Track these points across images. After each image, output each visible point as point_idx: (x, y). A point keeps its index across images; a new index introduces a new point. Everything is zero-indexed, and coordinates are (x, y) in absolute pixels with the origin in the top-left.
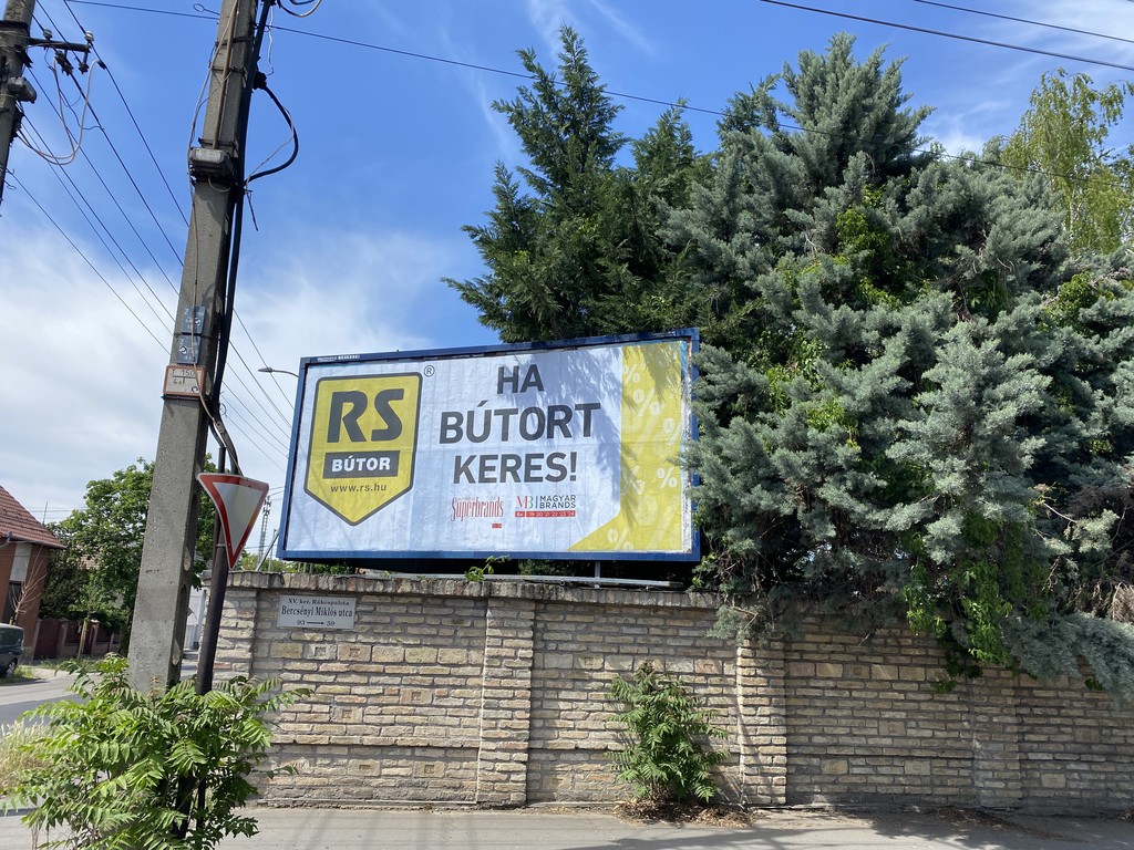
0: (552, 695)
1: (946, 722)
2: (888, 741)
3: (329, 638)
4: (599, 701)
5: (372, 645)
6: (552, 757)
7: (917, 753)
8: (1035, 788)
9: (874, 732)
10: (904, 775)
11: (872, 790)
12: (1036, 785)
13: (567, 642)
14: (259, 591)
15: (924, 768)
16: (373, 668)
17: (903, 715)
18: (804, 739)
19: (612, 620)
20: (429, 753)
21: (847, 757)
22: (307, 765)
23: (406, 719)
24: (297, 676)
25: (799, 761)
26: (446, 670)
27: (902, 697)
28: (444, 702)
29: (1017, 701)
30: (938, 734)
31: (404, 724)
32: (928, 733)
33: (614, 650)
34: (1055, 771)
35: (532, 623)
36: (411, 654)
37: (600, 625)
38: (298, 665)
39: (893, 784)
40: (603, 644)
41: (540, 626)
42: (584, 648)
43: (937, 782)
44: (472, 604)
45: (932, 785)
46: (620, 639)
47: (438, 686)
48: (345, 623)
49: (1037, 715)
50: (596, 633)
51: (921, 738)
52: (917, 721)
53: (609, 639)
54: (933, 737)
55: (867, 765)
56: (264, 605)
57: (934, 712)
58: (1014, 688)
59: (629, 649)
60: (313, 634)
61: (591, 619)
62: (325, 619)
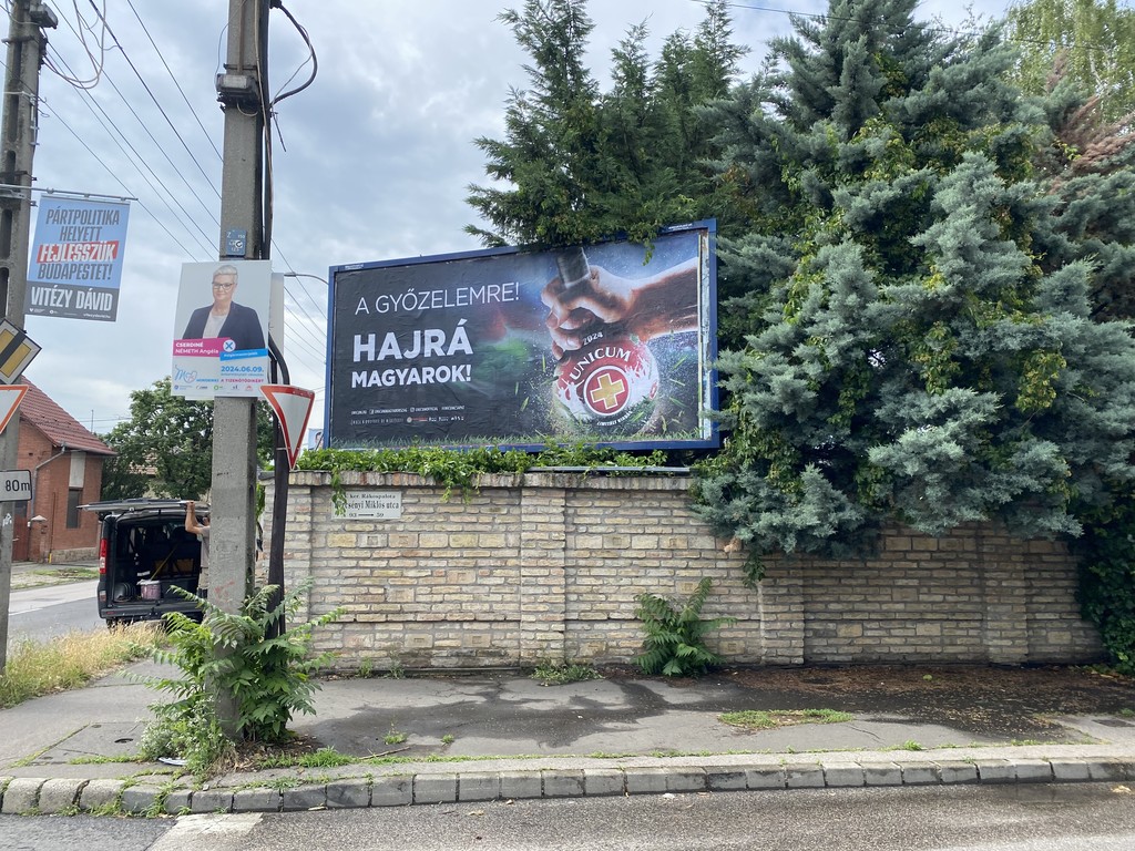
0: (584, 572)
1: (957, 587)
2: (900, 607)
3: (380, 527)
4: (627, 577)
5: (419, 532)
6: (586, 626)
7: (929, 616)
8: (1041, 645)
9: (887, 598)
10: (916, 636)
11: (886, 650)
12: (1043, 642)
13: (596, 525)
14: (312, 488)
15: (935, 629)
16: (422, 553)
17: (915, 582)
18: (820, 607)
19: (637, 504)
20: (476, 626)
21: (861, 621)
22: (367, 640)
23: (454, 597)
24: (353, 563)
25: (816, 626)
26: (487, 554)
27: (915, 565)
28: (486, 581)
29: (1027, 566)
30: (949, 598)
31: (452, 602)
32: (940, 598)
33: (640, 531)
34: (1062, 629)
35: (563, 509)
36: (454, 540)
37: (626, 509)
38: (353, 553)
39: (905, 644)
40: (629, 525)
41: (571, 511)
42: (612, 530)
43: (947, 641)
44: (506, 494)
45: (942, 644)
46: (646, 521)
47: (480, 567)
48: (394, 514)
49: (1045, 579)
50: (623, 516)
51: (933, 603)
52: (929, 587)
53: (635, 521)
54: (944, 601)
55: (880, 629)
56: (318, 500)
57: (945, 579)
58: (1023, 554)
59: (654, 530)
60: (364, 525)
61: (617, 504)
62: (375, 511)
